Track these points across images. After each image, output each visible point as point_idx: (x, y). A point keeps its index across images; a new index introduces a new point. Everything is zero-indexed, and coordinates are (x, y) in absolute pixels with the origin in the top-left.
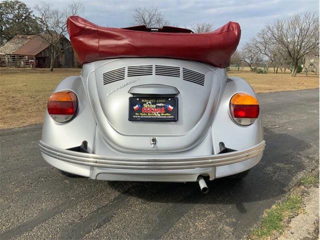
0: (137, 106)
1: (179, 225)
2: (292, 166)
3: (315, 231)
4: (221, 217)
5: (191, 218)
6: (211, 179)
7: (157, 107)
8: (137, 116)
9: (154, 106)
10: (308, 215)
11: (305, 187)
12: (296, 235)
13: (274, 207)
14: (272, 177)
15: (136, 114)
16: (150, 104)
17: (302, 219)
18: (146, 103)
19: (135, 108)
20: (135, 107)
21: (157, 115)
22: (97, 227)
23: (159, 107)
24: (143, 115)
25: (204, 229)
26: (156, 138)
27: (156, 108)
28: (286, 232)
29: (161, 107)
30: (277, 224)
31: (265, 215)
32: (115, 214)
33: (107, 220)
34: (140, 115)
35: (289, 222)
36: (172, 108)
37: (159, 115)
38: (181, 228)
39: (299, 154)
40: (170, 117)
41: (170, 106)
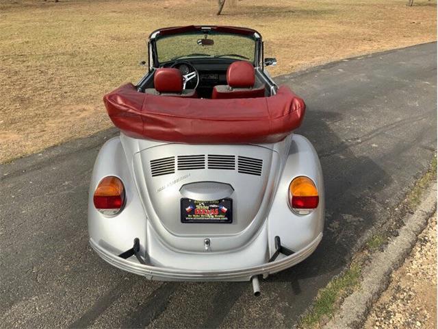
0: (189, 208)
1: (234, 312)
2: (361, 219)
3: (364, 313)
4: (275, 299)
5: (245, 302)
6: (264, 278)
7: (210, 208)
10: (363, 292)
11: (369, 251)
12: (345, 319)
13: (329, 285)
14: (335, 239)
15: (189, 216)
16: (202, 206)
17: (356, 298)
18: (198, 204)
20: (188, 209)
21: (210, 216)
22: (155, 318)
23: (212, 208)
24: (196, 217)
25: (257, 316)
26: (210, 239)
28: (336, 316)
29: (214, 208)
30: (328, 307)
31: (319, 296)
32: (170, 299)
33: (164, 308)
34: (193, 217)
35: (341, 303)
36: (226, 209)
37: (213, 216)
38: (235, 317)
39: (375, 198)
40: (224, 219)
41: (224, 208)
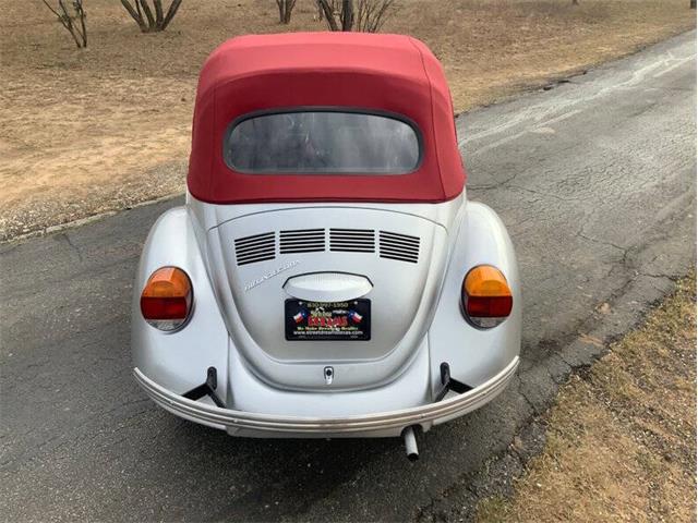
0: (299, 315)
6: (424, 430)
7: (334, 316)
8: (299, 331)
9: (330, 315)
15: (299, 328)
16: (321, 311)
18: (314, 309)
19: (296, 318)
20: (298, 317)
21: (335, 329)
23: (337, 315)
24: (310, 330)
26: (334, 366)
27: (332, 317)
29: (341, 315)
34: (305, 331)
36: (360, 317)
37: (338, 329)
40: (357, 333)
41: (356, 315)
